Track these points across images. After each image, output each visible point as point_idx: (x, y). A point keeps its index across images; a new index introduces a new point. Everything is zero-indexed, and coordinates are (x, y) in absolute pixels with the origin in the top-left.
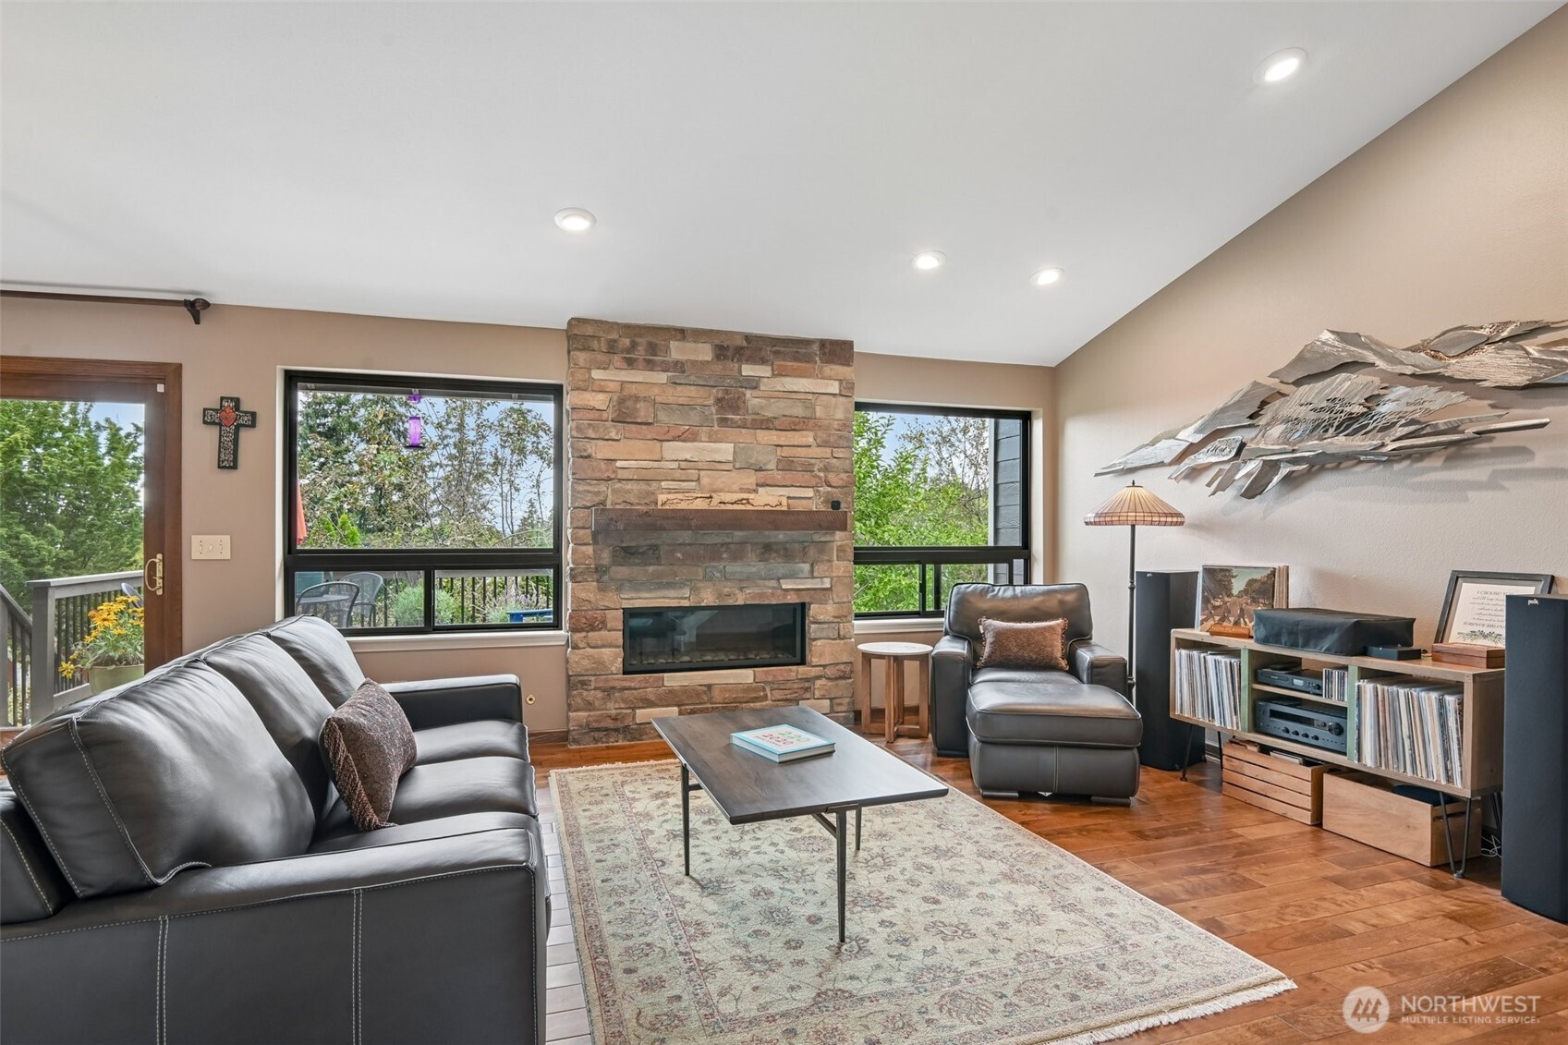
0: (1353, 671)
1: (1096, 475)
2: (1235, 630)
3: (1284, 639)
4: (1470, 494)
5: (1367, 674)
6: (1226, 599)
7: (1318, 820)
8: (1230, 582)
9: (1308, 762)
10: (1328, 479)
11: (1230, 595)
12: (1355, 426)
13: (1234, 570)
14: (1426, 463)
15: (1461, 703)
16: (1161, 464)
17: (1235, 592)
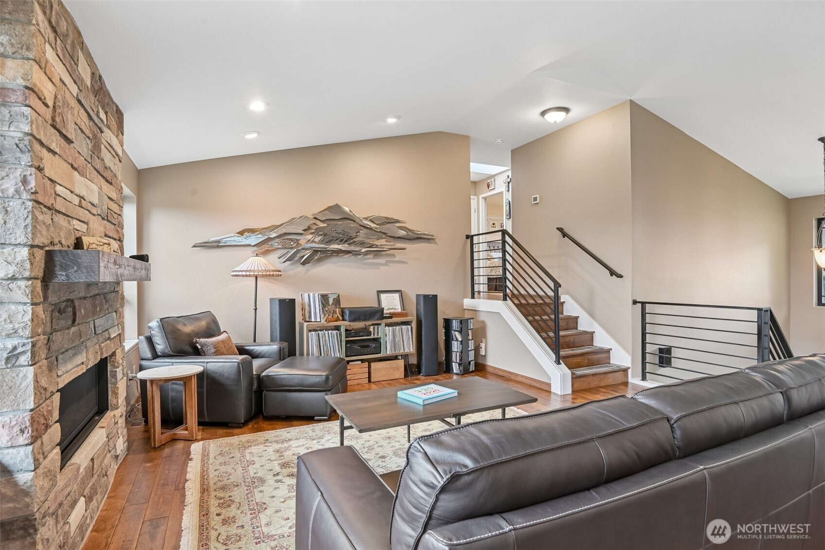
0: (384, 324)
1: (194, 246)
2: (333, 319)
3: (361, 318)
4: (381, 267)
5: (387, 325)
6: (329, 307)
7: (369, 377)
8: (328, 300)
9: (363, 361)
10: (335, 259)
11: (329, 305)
12: (351, 241)
13: (329, 295)
14: (368, 256)
15: (412, 328)
16: (249, 245)
17: (330, 304)
